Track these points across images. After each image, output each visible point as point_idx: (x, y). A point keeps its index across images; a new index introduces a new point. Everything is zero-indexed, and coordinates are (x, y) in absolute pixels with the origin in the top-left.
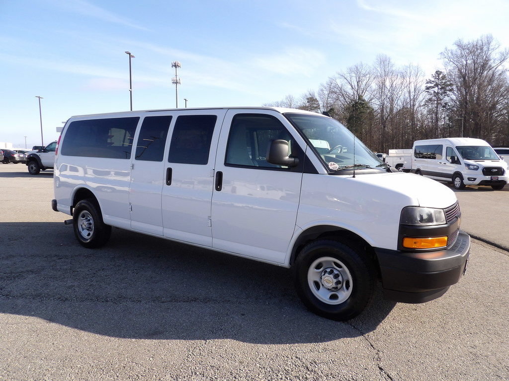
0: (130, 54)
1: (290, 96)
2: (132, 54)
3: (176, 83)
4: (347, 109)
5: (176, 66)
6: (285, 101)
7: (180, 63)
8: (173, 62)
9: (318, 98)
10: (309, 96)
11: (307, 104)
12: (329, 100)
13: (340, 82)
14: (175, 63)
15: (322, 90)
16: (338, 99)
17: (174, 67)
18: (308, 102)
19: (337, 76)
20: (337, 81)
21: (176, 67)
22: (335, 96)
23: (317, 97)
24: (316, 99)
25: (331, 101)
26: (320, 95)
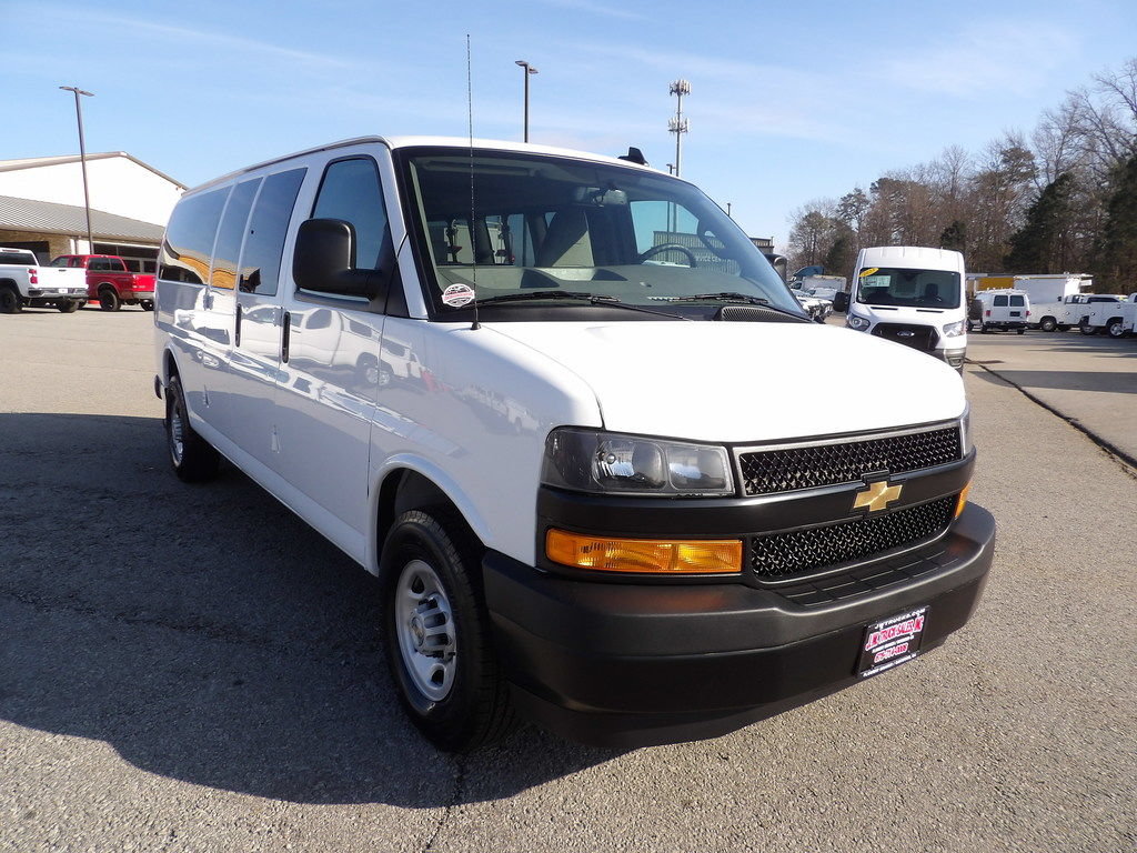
0: (526, 66)
1: (955, 149)
2: (530, 66)
3: (678, 129)
4: (1114, 174)
5: (678, 90)
6: (941, 161)
7: (688, 84)
8: (673, 82)
9: (1033, 150)
10: (1008, 147)
11: (1002, 167)
12: (1064, 152)
13: (1098, 102)
14: (678, 85)
15: (1047, 128)
16: (1092, 149)
17: (675, 95)
18: (1004, 161)
19: (1091, 84)
20: (1089, 99)
21: (679, 95)
22: (1081, 140)
23: (1029, 145)
24: (1029, 152)
25: (1069, 155)
26: (1037, 139)
